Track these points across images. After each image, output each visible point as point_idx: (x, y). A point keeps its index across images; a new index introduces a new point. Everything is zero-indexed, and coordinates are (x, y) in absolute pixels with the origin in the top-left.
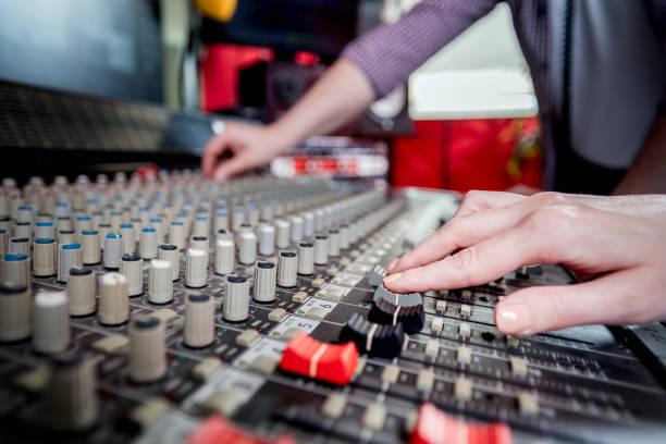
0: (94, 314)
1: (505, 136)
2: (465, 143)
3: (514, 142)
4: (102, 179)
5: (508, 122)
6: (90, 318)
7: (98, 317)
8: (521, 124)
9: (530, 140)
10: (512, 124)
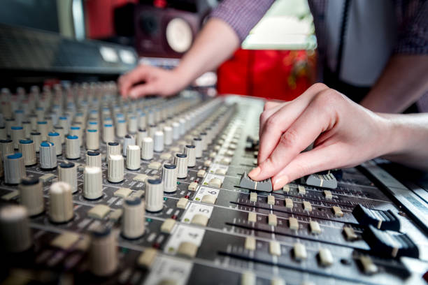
0: (44, 213)
1: (287, 61)
2: (262, 65)
3: (292, 65)
4: (21, 90)
5: (288, 52)
6: (41, 218)
7: (48, 216)
8: (297, 54)
9: (302, 65)
10: (290, 54)
